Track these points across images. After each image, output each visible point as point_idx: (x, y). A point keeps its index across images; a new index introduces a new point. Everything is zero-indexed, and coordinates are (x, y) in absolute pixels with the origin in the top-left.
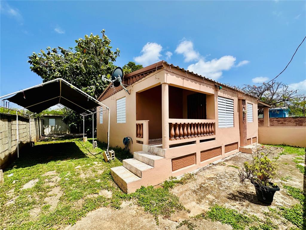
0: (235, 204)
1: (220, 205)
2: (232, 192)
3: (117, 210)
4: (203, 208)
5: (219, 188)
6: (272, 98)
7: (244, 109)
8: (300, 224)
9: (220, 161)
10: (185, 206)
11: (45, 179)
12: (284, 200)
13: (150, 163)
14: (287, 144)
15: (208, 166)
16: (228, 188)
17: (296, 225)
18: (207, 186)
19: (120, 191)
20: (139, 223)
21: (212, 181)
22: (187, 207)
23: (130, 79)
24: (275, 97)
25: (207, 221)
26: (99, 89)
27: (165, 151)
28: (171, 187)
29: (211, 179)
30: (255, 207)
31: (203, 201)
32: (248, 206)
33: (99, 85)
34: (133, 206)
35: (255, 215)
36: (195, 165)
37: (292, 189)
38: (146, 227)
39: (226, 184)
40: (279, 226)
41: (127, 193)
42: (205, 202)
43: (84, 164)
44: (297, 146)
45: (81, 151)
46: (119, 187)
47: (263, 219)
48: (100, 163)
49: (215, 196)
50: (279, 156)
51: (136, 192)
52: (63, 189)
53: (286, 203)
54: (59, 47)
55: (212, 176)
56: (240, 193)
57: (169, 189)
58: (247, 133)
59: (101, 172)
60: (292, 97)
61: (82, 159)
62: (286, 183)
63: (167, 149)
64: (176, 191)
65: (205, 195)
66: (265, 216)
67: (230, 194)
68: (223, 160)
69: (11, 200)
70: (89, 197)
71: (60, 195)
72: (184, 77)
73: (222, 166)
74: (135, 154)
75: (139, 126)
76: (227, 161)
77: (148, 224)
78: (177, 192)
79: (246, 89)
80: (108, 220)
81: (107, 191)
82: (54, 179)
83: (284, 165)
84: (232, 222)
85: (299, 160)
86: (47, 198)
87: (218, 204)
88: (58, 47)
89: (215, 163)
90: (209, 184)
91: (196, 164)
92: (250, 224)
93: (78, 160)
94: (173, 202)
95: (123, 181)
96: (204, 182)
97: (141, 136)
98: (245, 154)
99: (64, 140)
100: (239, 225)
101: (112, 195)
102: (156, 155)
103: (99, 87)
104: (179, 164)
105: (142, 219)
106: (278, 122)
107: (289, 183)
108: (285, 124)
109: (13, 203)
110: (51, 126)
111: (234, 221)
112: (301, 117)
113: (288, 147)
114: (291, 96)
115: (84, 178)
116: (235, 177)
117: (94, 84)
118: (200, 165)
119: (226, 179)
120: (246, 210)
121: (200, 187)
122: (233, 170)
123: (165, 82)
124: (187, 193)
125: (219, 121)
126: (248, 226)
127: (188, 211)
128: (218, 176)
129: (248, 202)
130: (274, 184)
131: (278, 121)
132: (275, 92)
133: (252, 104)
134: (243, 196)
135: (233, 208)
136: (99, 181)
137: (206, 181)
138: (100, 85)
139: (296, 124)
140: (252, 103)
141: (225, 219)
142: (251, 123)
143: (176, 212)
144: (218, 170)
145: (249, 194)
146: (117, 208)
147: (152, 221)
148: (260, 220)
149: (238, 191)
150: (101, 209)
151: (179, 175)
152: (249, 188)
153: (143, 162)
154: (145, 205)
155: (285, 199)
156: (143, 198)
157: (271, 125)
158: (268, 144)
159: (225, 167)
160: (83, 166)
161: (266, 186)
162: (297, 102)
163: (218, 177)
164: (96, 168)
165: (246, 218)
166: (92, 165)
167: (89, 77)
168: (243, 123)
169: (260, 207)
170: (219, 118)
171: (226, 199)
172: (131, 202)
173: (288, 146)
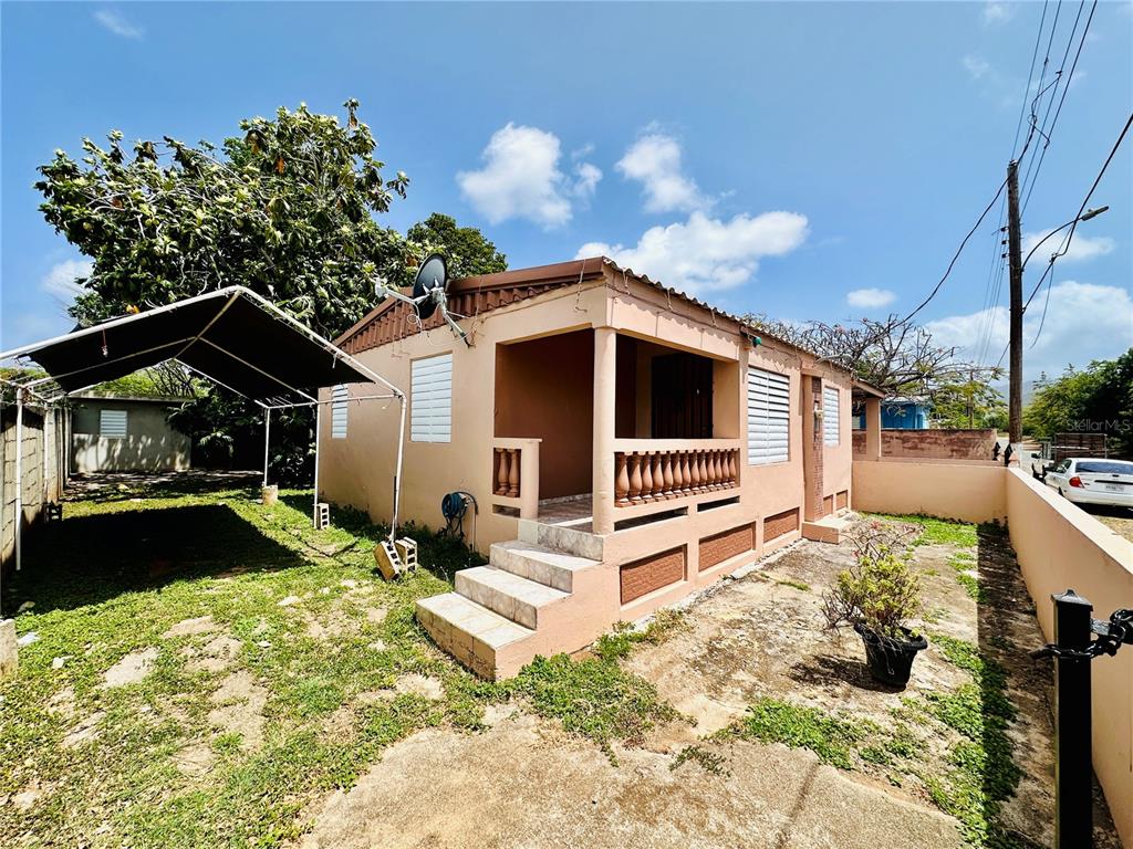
0: (814, 692)
1: (775, 698)
2: (802, 661)
3: (473, 733)
4: (731, 711)
5: (763, 651)
6: (886, 369)
7: (816, 407)
8: (977, 733)
9: (751, 567)
10: (677, 708)
11: (181, 647)
12: (935, 674)
13: (557, 580)
14: (930, 513)
15: (721, 585)
16: (789, 649)
17: (968, 735)
18: (730, 647)
19: (464, 674)
20: (559, 765)
21: (741, 632)
22: (683, 709)
23: (473, 295)
24: (895, 366)
25: (750, 744)
26: (329, 311)
27: (602, 541)
28: (624, 655)
29: (734, 624)
30: (868, 697)
31: (727, 690)
32: (849, 696)
33: (327, 295)
34: (522, 718)
35: (869, 718)
36: (682, 582)
37: (952, 644)
38: (582, 776)
39: (782, 637)
40: (930, 743)
41: (493, 681)
42: (733, 693)
43: (306, 590)
44: (957, 520)
45: (270, 540)
46: (461, 664)
47: (889, 728)
48: (367, 585)
49: (757, 675)
50: (913, 550)
51: (520, 674)
52: (263, 679)
53: (940, 682)
54: (169, 140)
55: (738, 617)
56: (824, 662)
57: (620, 661)
58: (824, 479)
59: (378, 616)
60: (940, 369)
61: (291, 571)
62: (935, 627)
63: (609, 533)
64: (639, 664)
65: (729, 673)
66: (893, 719)
67: (796, 667)
68: (761, 566)
69: (78, 728)
70: (368, 701)
71: (259, 700)
72: (659, 310)
73: (760, 584)
74: (497, 552)
75: (503, 456)
76: (770, 566)
77: (584, 765)
78: (645, 669)
79: (814, 333)
80: (456, 764)
81: (419, 678)
82: (214, 647)
83: (927, 576)
84: (814, 742)
85: (963, 562)
86: (214, 713)
87: (769, 696)
88: (165, 138)
89: (738, 574)
90: (735, 641)
91: (686, 580)
92: (861, 743)
93: (277, 574)
94: (642, 699)
95: (479, 641)
96: (716, 634)
97: (514, 490)
98: (820, 545)
99: (176, 497)
100: (832, 747)
101: (443, 690)
102: (571, 553)
103: (329, 304)
104: (640, 582)
105: (562, 753)
106: (904, 443)
107: (944, 627)
108: (922, 449)
109: (89, 736)
110: (110, 441)
111: (818, 737)
112: (964, 431)
113: (934, 522)
114: (939, 365)
115: (324, 637)
116: (801, 618)
117: (310, 289)
118: (696, 582)
119: (779, 623)
120: (846, 706)
121: (711, 651)
122: (792, 595)
123: (608, 325)
124: (677, 670)
125: (751, 443)
126: (856, 747)
127: (690, 722)
128: (754, 616)
129: (848, 686)
130: (914, 631)
131: (905, 440)
132: (895, 348)
133: (838, 390)
134: (832, 671)
135: (811, 704)
136: (380, 646)
137: (723, 632)
138: (331, 297)
139: (952, 451)
140: (837, 387)
141: (794, 735)
142: (834, 447)
143: (657, 727)
144: (751, 598)
145: (848, 663)
146: (475, 729)
147: (593, 756)
148: (883, 730)
149: (816, 658)
150: (424, 735)
151: (641, 614)
152: (846, 647)
153: (528, 578)
154: (561, 712)
155: (937, 672)
156: (550, 693)
157: (886, 453)
158: (878, 514)
159: (768, 585)
160: (305, 597)
161: (893, 636)
162: (955, 384)
163: (754, 619)
164: (357, 603)
165: (848, 728)
166: (338, 589)
167: (290, 265)
168: (815, 448)
169: (880, 697)
170: (750, 435)
171: (788, 679)
172: (512, 707)
173: (934, 518)
